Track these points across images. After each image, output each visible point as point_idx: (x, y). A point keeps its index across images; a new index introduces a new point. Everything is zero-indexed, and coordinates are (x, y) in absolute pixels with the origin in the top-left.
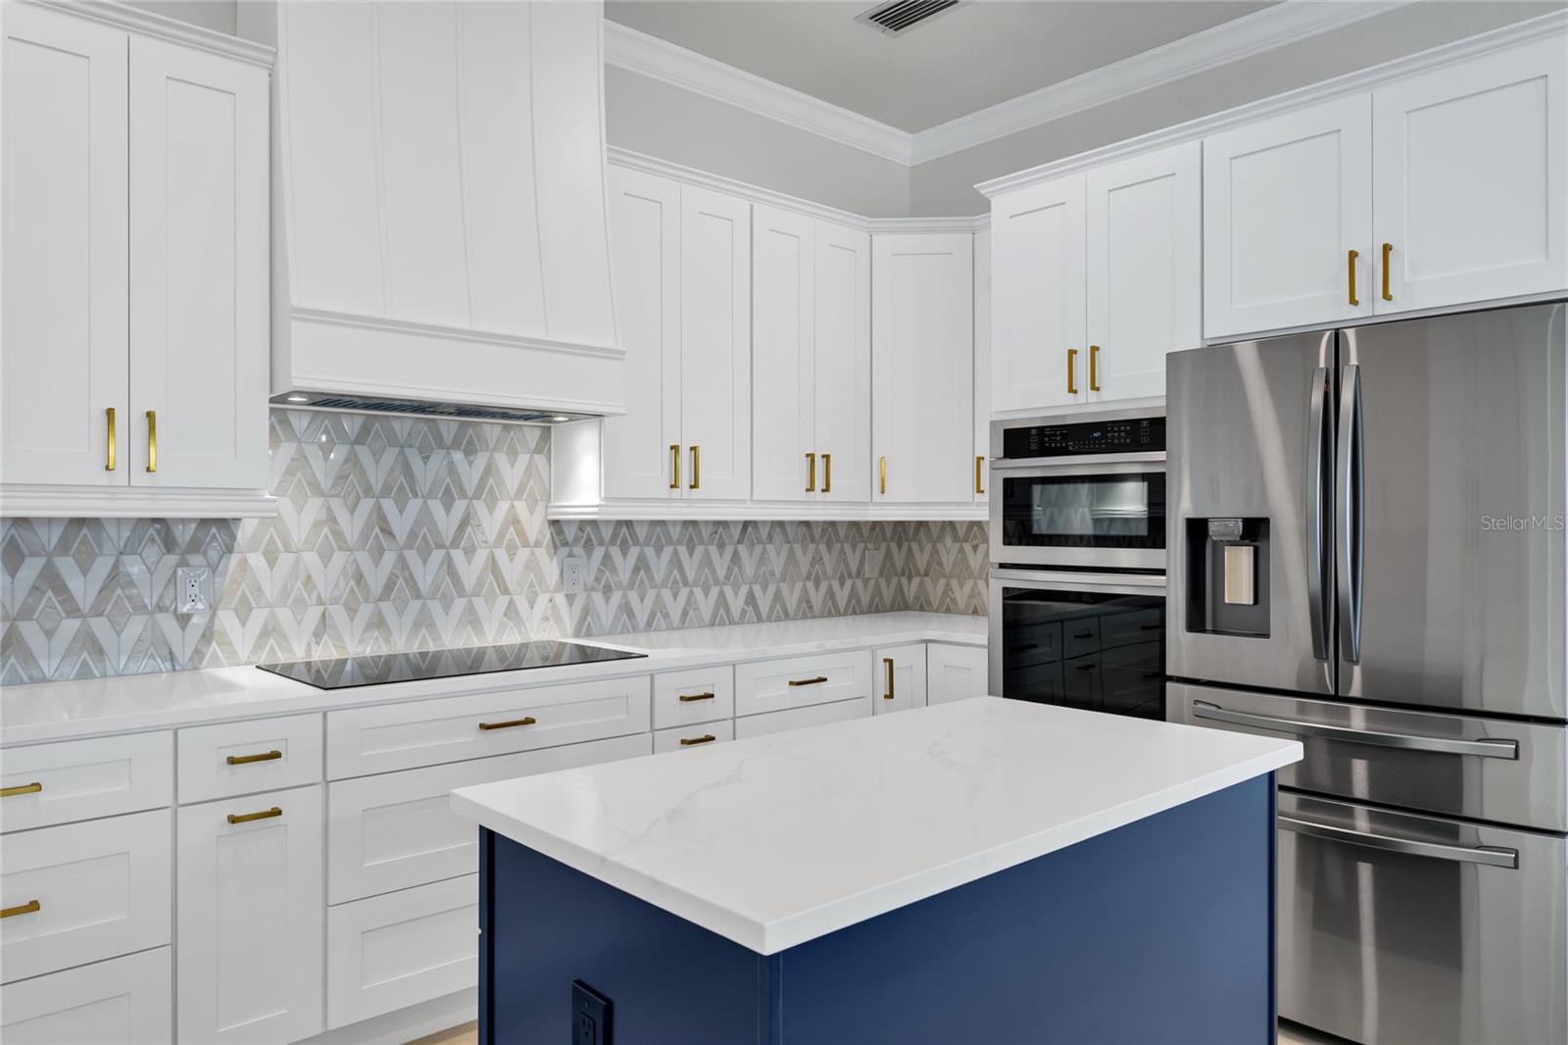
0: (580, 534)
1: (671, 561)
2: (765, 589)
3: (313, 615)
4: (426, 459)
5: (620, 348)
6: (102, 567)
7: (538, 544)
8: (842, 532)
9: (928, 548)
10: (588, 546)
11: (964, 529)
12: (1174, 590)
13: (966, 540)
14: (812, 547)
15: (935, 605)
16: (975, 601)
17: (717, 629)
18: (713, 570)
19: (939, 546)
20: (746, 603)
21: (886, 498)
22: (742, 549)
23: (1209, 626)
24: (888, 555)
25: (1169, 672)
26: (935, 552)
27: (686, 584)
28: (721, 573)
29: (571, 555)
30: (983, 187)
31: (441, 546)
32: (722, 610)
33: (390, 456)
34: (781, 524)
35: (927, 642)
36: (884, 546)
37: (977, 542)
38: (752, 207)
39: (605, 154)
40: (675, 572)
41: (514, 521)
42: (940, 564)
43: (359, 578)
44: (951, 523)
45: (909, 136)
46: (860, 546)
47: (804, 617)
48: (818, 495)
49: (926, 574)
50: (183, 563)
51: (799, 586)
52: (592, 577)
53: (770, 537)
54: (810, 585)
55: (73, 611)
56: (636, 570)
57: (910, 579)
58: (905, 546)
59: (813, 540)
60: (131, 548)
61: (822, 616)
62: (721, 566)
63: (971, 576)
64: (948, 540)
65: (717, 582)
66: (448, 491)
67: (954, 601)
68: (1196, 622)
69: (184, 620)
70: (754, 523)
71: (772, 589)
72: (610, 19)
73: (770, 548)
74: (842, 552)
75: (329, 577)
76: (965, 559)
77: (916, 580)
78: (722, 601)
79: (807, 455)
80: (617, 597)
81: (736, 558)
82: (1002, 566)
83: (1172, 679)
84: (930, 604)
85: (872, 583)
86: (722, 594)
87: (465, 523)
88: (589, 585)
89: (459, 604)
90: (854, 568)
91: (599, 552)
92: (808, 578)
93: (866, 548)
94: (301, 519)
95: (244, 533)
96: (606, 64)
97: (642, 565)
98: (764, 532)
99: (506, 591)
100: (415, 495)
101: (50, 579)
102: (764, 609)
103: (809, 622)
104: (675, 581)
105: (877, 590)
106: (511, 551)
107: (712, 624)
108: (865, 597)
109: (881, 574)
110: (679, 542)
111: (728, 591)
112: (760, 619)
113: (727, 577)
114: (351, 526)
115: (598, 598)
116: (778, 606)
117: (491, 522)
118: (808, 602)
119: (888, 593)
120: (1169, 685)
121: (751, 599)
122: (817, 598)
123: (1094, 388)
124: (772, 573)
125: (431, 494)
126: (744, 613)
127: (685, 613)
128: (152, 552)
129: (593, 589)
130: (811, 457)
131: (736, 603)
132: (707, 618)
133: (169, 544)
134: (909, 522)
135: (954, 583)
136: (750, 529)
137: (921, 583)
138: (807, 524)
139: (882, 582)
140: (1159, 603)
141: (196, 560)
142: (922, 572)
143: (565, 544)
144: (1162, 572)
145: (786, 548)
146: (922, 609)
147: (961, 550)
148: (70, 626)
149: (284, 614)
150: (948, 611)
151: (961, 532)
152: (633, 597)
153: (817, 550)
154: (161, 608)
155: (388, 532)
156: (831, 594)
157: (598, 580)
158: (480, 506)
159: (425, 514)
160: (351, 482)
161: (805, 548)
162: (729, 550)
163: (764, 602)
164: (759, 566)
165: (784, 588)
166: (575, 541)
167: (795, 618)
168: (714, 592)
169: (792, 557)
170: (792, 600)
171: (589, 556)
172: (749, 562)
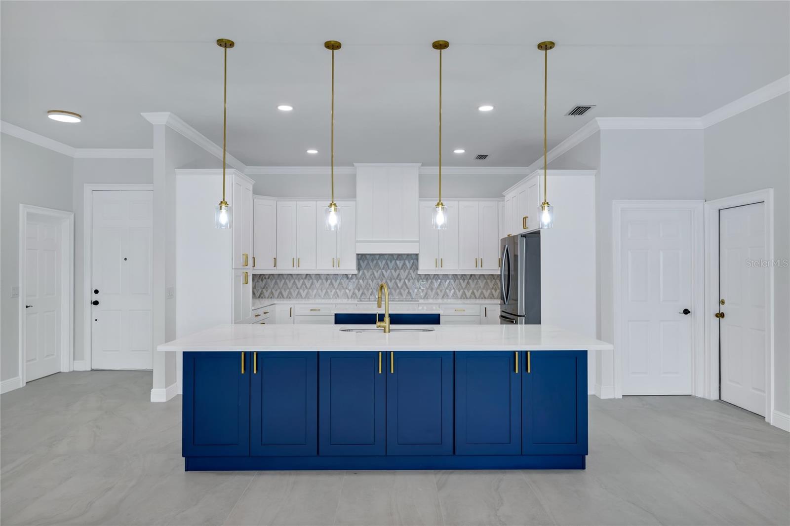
1: (449, 283)
2: (477, 291)
3: (370, 291)
4: (391, 262)
6: (338, 282)
7: (415, 279)
10: (427, 279)
14: (494, 281)
17: (463, 300)
18: (461, 286)
20: (472, 294)
22: (470, 281)
27: (453, 288)
28: (464, 287)
29: (423, 282)
31: (394, 279)
32: (464, 296)
33: (384, 262)
34: (483, 275)
39: (419, 199)
40: (450, 286)
41: (410, 274)
47: (491, 298)
50: (350, 281)
51: (489, 291)
52: (428, 286)
53: (480, 278)
54: (493, 291)
55: (334, 288)
56: (439, 285)
59: (494, 279)
60: (342, 279)
65: (462, 289)
66: (395, 268)
69: (350, 290)
71: (480, 291)
73: (480, 281)
78: (464, 293)
80: (434, 291)
81: (468, 283)
86: (464, 291)
87: (399, 275)
89: (398, 291)
91: (430, 281)
94: (369, 274)
97: (441, 284)
98: (477, 277)
99: (408, 288)
100: (389, 269)
102: (477, 296)
106: (409, 280)
107: (461, 298)
110: (451, 279)
111: (466, 291)
112: (476, 298)
113: (466, 288)
114: (377, 275)
115: (429, 291)
116: (482, 295)
117: (405, 274)
118: (493, 295)
121: (473, 293)
124: (480, 287)
125: (392, 269)
126: (471, 296)
127: (453, 295)
128: (345, 279)
129: (428, 289)
131: (468, 294)
132: (459, 297)
133: (348, 278)
136: (473, 276)
138: (492, 275)
141: (352, 281)
143: (421, 279)
145: (485, 281)
148: (334, 291)
149: (365, 291)
152: (439, 291)
153: (495, 282)
154: (346, 288)
155: (384, 276)
158: (403, 271)
159: (391, 273)
160: (377, 267)
162: (466, 281)
163: (477, 294)
164: (475, 285)
165: (484, 291)
166: (424, 278)
167: (488, 298)
168: (462, 291)
169: (487, 283)
170: (487, 294)
171: (427, 282)
172: (472, 284)
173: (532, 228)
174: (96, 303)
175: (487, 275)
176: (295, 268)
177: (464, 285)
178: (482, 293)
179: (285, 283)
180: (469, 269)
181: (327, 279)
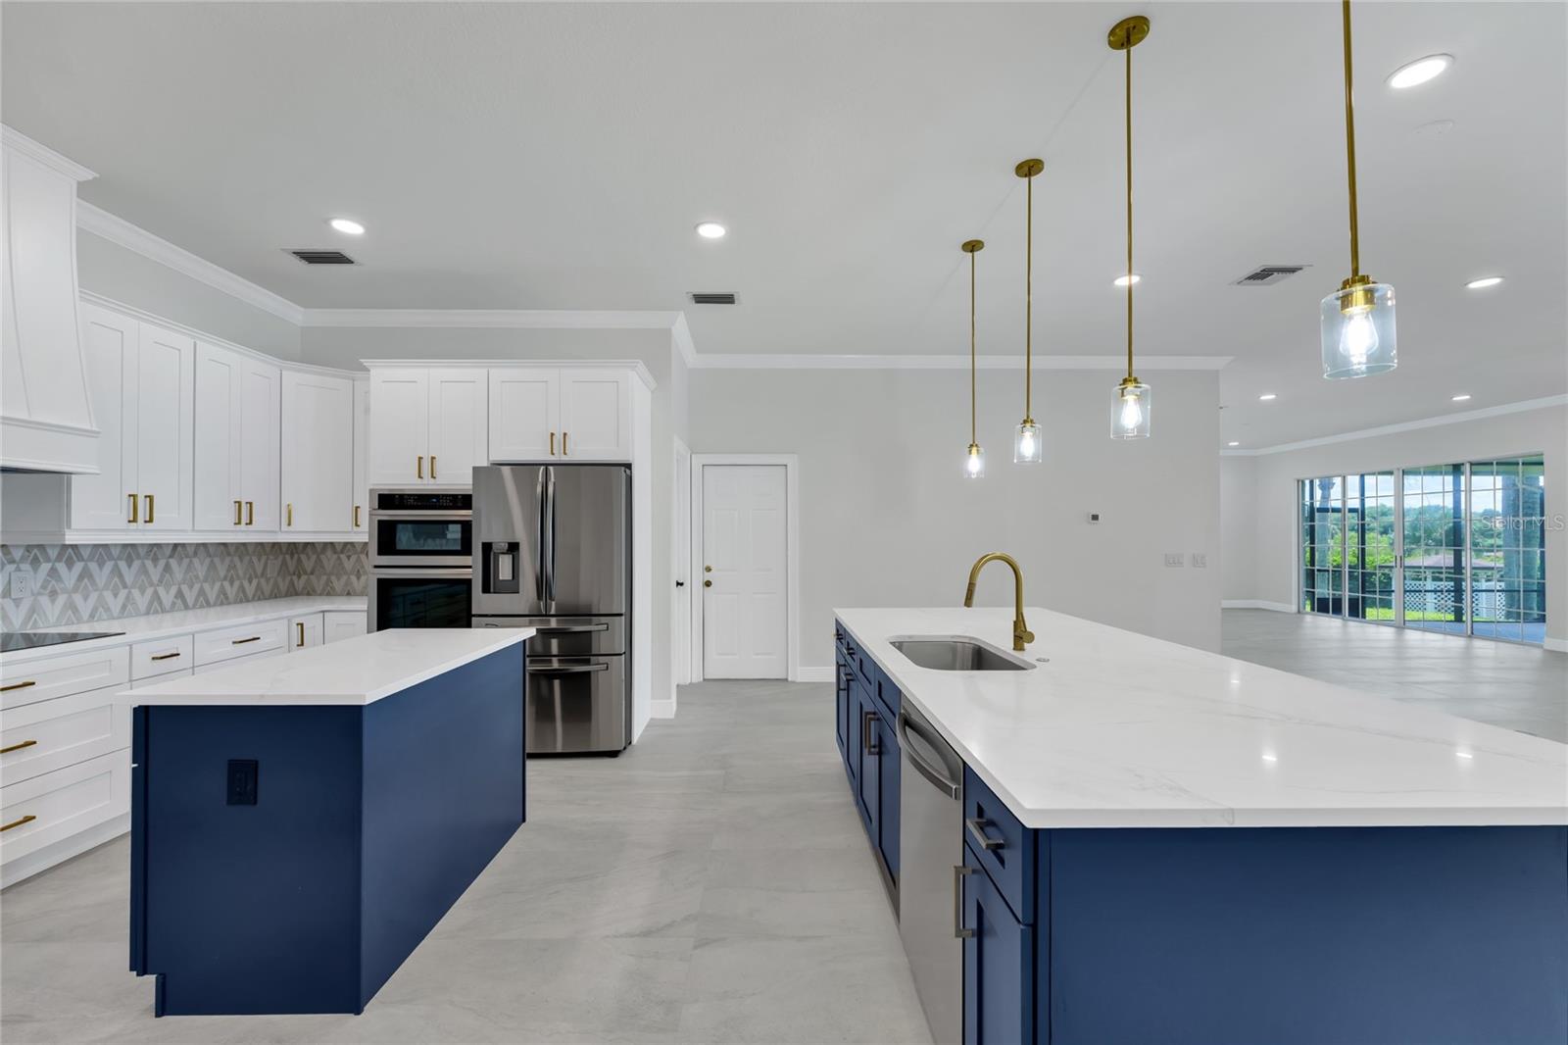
0: (27, 554)
1: (112, 572)
2: (191, 587)
5: (97, 430)
8: (251, 549)
9: (314, 557)
10: (35, 563)
11: (341, 547)
12: (475, 575)
13: (342, 552)
14: (228, 560)
15: (319, 592)
16: (349, 588)
17: (152, 617)
18: (148, 577)
19: (322, 557)
20: (176, 597)
21: (291, 528)
23: (492, 590)
24: (284, 562)
25: (473, 613)
26: (319, 559)
27: (125, 586)
28: (155, 578)
29: (18, 569)
30: (366, 362)
32: (155, 603)
34: (204, 545)
35: (323, 612)
36: (281, 558)
37: (350, 554)
38: (195, 343)
39: (77, 293)
40: (116, 579)
42: (323, 567)
44: (332, 543)
45: (302, 309)
46: (264, 558)
47: (222, 604)
48: (243, 526)
49: (312, 573)
51: (218, 585)
52: (39, 584)
53: (195, 553)
54: (226, 584)
56: (81, 578)
57: (299, 577)
58: (296, 556)
59: (229, 554)
61: (235, 602)
62: (155, 576)
63: (346, 573)
64: (329, 552)
65: (152, 584)
67: (333, 588)
68: (486, 589)
71: (197, 587)
72: (83, 199)
73: (196, 561)
74: (251, 561)
76: (341, 564)
77: (304, 578)
78: (156, 596)
79: (236, 502)
80: (61, 599)
81: (167, 568)
82: (376, 567)
83: (474, 616)
84: (314, 591)
85: (272, 581)
86: (156, 592)
88: (35, 591)
90: (259, 572)
91: (45, 567)
92: (225, 578)
93: (268, 559)
96: (77, 228)
97: (85, 574)
98: (191, 551)
102: (190, 601)
103: (225, 608)
104: (116, 584)
105: (276, 585)
107: (147, 613)
108: (267, 589)
109: (278, 574)
110: (119, 558)
111: (161, 591)
112: (187, 607)
113: (160, 581)
115: (44, 600)
116: (202, 599)
118: (225, 594)
119: (283, 586)
120: (473, 618)
121: (180, 595)
122: (231, 591)
123: (433, 477)
124: (197, 577)
126: (174, 604)
127: (124, 607)
129: (39, 594)
130: (239, 503)
131: (167, 597)
132: (143, 607)
134: (299, 543)
135: (333, 578)
136: (179, 548)
137: (308, 580)
138: (225, 545)
139: (280, 580)
140: (468, 582)
142: (309, 572)
143: (12, 562)
144: (470, 567)
145: (208, 560)
146: (308, 594)
147: (339, 558)
150: (328, 594)
151: (339, 548)
152: (78, 598)
153: (232, 561)
156: (242, 588)
157: (44, 587)
161: (222, 561)
162: (162, 563)
163: (190, 597)
164: (186, 572)
165: (206, 586)
166: (23, 559)
167: (215, 605)
168: (149, 591)
169: (212, 566)
170: (212, 593)
171: (35, 570)
172: (178, 570)
175: (212, 544)
177: (155, 573)
178: (202, 592)
180: (217, 528)
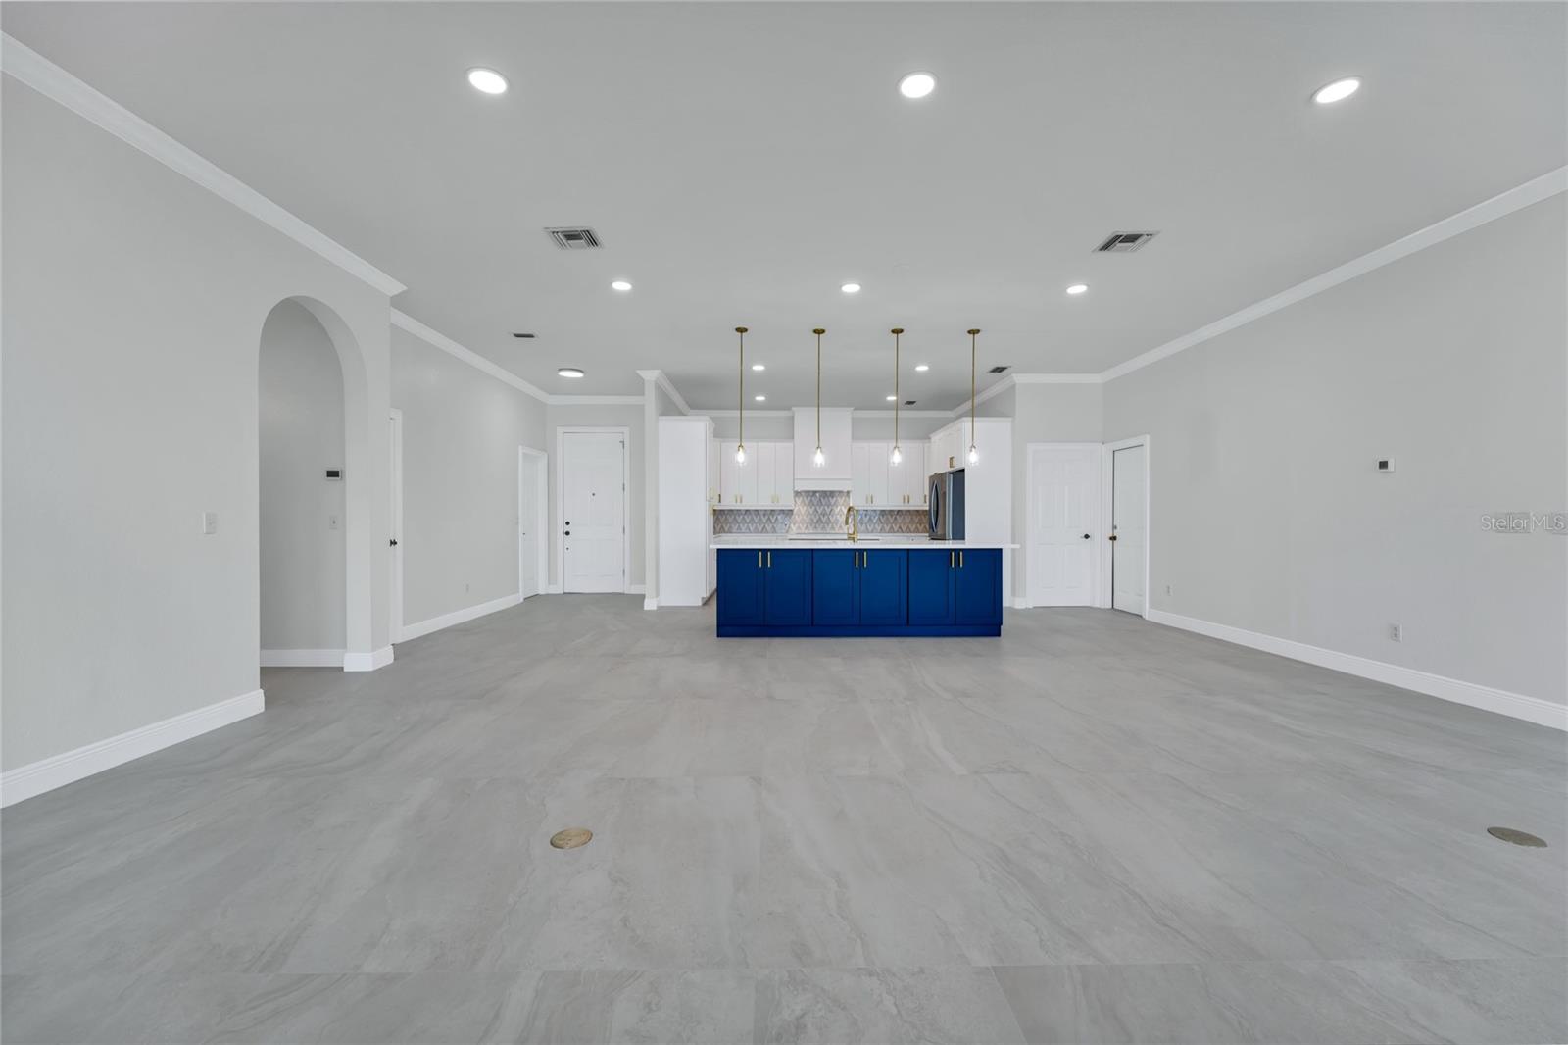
1: (877, 518)
3: (805, 525)
4: (824, 501)
18: (889, 521)
22: (897, 516)
27: (881, 523)
28: (891, 522)
31: (827, 514)
32: (892, 530)
33: (818, 501)
34: (909, 511)
39: (854, 441)
40: (878, 521)
41: (841, 509)
43: (813, 520)
47: (917, 533)
51: (915, 525)
53: (906, 514)
54: (918, 525)
59: (919, 514)
70: (901, 511)
73: (906, 516)
75: (808, 519)
78: (892, 527)
80: (863, 525)
81: (895, 518)
87: (831, 510)
89: (831, 525)
91: (859, 516)
94: (803, 510)
95: (795, 512)
97: (870, 519)
98: (904, 513)
100: (822, 505)
101: (769, 518)
106: (841, 516)
110: (879, 514)
112: (903, 533)
113: (893, 523)
114: (811, 511)
116: (909, 530)
117: (837, 510)
121: (900, 528)
122: (921, 528)
124: (907, 522)
125: (825, 505)
126: (898, 531)
127: (881, 530)
128: (782, 515)
129: (858, 524)
131: (896, 528)
132: (887, 531)
138: (917, 510)
148: (771, 525)
155: (818, 511)
158: (834, 508)
159: (824, 509)
160: (811, 503)
163: (904, 529)
164: (902, 520)
165: (911, 526)
168: (889, 526)
169: (912, 518)
170: (913, 528)
172: (899, 519)
173: (957, 467)
174: (568, 533)
175: (913, 510)
176: (738, 503)
177: (891, 520)
178: (908, 527)
179: (726, 519)
180: (896, 504)
181: (765, 515)
